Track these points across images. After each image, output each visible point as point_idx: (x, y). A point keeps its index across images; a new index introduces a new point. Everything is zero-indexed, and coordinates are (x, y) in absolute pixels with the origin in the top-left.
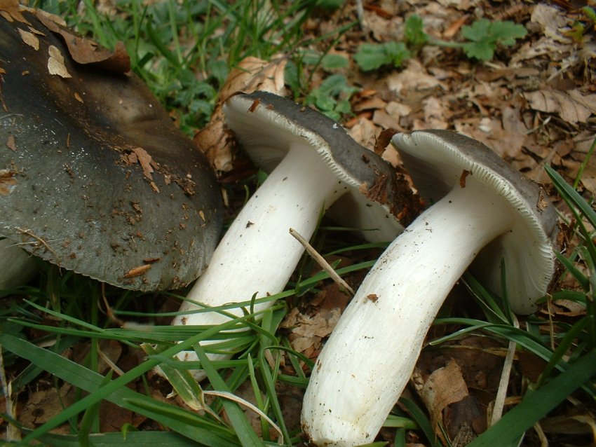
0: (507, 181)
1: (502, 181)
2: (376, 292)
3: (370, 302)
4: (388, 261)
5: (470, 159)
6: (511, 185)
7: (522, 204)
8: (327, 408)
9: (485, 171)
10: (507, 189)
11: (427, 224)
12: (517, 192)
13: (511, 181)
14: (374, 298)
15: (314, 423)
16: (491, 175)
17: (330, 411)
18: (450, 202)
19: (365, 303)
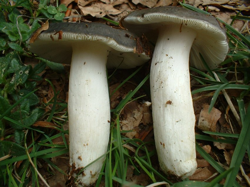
0: (205, 22)
1: (203, 23)
2: (168, 99)
3: (168, 105)
4: (164, 82)
5: (184, 19)
6: (207, 23)
7: (216, 29)
8: (179, 161)
9: (194, 21)
10: (207, 25)
11: (167, 55)
12: (212, 25)
13: (206, 21)
14: (170, 103)
15: (176, 169)
16: (198, 22)
17: (181, 161)
18: (168, 39)
19: (166, 106)
